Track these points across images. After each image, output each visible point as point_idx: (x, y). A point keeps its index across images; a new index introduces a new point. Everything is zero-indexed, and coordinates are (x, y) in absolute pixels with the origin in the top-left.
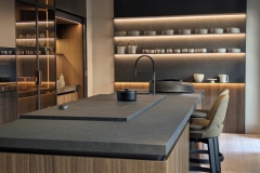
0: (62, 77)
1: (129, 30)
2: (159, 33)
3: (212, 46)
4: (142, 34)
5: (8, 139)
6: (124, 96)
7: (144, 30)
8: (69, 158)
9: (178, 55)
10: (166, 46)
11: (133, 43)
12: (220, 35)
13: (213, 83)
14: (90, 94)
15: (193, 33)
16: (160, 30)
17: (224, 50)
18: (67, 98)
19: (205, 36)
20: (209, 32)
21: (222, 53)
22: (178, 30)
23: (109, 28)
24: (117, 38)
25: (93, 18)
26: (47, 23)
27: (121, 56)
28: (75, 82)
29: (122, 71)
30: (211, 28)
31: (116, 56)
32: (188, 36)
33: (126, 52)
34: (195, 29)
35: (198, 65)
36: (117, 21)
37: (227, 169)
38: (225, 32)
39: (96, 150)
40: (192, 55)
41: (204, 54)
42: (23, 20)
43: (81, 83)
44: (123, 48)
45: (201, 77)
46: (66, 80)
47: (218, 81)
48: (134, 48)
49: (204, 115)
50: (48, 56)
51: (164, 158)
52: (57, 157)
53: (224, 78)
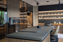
0: (29, 23)
1: (41, 14)
2: (47, 14)
3: (57, 16)
4: (43, 14)
5: (13, 36)
6: (38, 27)
7: (44, 14)
8: (24, 40)
9: (51, 18)
10: (48, 17)
11: (42, 16)
12: (59, 14)
13: (58, 24)
14: (34, 26)
15: (53, 14)
16: (47, 13)
17: (60, 17)
18: (30, 26)
19: (56, 14)
20: (57, 14)
21: (59, 18)
22: (50, 13)
23: (37, 13)
24: (39, 15)
25: (34, 12)
26: (26, 13)
27: (40, 18)
28: (31, 23)
29: (40, 21)
30: (57, 13)
31: (39, 18)
32: (52, 15)
33: (41, 18)
34: (54, 13)
35: (55, 20)
36: (39, 12)
37: (60, 41)
38: (60, 14)
39: (29, 39)
40: (53, 18)
41: (56, 18)
42: (22, 12)
43: (32, 24)
44: (40, 17)
45: (55, 22)
46: (30, 23)
47: (59, 23)
48: (42, 17)
49: (54, 30)
50: (26, 19)
51: (42, 41)
52: (22, 40)
53: (60, 23)
